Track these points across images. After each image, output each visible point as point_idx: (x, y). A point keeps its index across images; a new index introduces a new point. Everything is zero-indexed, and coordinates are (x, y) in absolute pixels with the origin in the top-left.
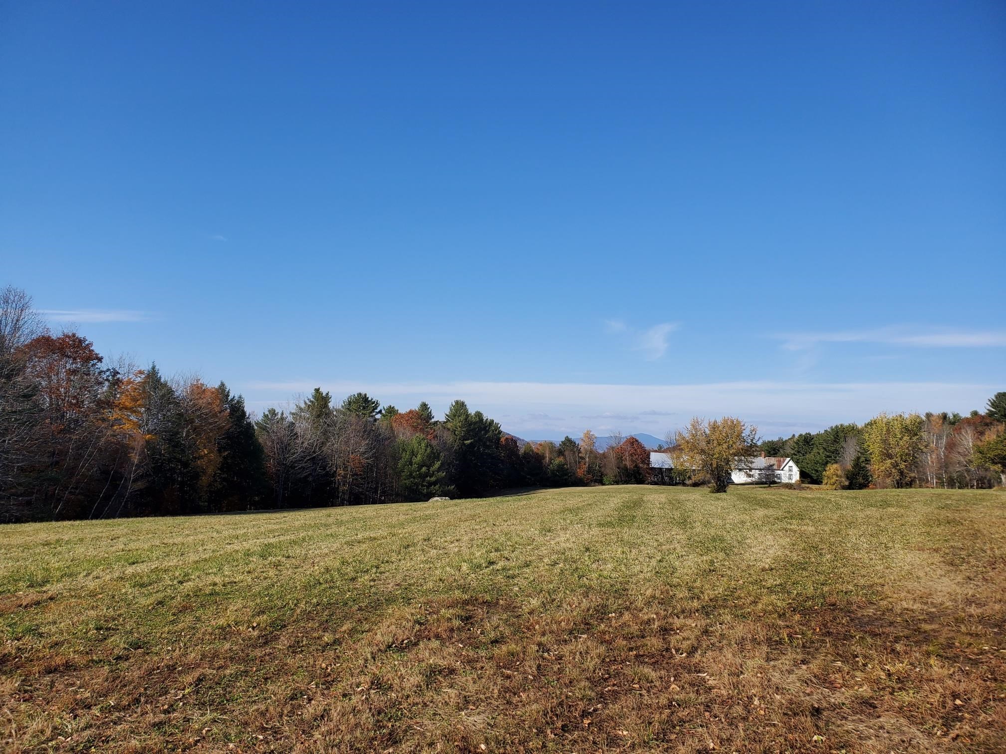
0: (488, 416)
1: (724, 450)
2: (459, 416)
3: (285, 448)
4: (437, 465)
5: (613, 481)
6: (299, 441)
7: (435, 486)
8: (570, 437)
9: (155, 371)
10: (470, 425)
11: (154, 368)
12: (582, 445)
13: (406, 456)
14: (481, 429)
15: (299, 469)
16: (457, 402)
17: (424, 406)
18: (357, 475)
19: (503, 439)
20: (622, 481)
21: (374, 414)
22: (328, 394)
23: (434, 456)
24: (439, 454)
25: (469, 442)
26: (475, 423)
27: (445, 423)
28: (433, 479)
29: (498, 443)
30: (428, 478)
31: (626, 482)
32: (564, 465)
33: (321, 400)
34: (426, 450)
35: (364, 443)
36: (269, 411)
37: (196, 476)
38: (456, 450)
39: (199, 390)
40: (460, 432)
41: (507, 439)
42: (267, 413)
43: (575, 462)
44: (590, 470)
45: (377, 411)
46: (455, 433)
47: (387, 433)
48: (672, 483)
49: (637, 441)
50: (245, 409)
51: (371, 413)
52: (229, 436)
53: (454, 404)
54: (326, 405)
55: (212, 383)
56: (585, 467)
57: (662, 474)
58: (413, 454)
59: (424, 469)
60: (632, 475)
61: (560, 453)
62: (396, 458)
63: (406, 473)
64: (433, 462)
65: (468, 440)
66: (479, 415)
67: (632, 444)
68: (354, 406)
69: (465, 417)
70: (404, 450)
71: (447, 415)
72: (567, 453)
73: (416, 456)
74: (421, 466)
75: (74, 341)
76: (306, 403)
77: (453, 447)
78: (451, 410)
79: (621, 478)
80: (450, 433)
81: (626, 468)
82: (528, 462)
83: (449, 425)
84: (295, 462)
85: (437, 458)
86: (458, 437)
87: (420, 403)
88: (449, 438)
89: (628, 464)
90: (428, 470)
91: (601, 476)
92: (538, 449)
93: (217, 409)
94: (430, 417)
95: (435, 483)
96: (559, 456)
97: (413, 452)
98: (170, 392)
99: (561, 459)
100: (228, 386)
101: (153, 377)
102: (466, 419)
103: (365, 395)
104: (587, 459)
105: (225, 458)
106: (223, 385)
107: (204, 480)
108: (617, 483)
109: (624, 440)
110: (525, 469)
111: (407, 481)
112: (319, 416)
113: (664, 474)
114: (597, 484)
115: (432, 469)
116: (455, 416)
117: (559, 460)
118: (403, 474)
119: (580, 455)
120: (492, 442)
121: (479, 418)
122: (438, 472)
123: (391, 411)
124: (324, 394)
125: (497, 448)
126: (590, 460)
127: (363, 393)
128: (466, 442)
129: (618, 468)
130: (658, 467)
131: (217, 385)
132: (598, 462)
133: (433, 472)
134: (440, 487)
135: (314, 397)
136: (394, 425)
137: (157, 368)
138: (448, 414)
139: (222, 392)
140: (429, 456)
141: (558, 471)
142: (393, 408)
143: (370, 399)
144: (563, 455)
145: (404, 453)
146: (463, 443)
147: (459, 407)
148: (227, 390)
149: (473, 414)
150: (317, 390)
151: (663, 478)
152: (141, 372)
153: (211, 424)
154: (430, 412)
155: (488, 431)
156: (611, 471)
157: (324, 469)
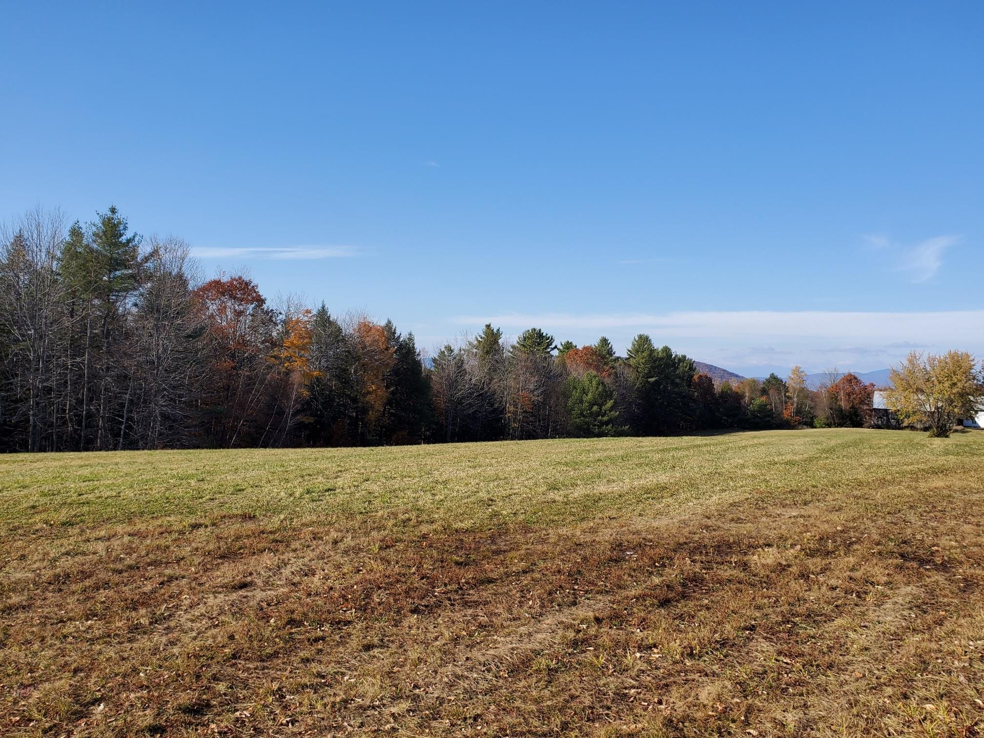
0: (678, 351)
1: (947, 389)
2: (643, 352)
3: (453, 384)
4: (610, 404)
5: (825, 424)
6: (467, 377)
7: (607, 425)
8: (776, 375)
9: (324, 310)
10: (655, 361)
11: (323, 307)
12: (790, 383)
13: (576, 394)
14: (667, 366)
15: (466, 405)
16: (640, 337)
17: (605, 341)
18: (527, 412)
19: (696, 377)
20: (835, 424)
21: (549, 350)
22: (498, 330)
23: (606, 395)
24: (612, 392)
25: (653, 380)
26: (662, 359)
27: (627, 359)
28: (605, 418)
29: (690, 381)
30: (600, 417)
31: (841, 425)
32: (766, 405)
33: (492, 338)
34: (597, 388)
35: (533, 380)
36: (446, 347)
37: (364, 411)
38: (638, 388)
39: (366, 328)
40: (644, 369)
41: (701, 376)
42: (443, 349)
43: (781, 402)
44: (798, 412)
45: (553, 346)
46: (637, 371)
47: (559, 370)
48: (898, 427)
49: (855, 378)
50: (416, 346)
51: (546, 349)
52: (396, 372)
53: (637, 339)
54: (496, 342)
55: (379, 321)
56: (792, 408)
57: (887, 416)
58: (584, 392)
59: (595, 408)
60: (848, 416)
61: (764, 392)
62: (566, 395)
63: (577, 411)
64: (606, 401)
65: (652, 377)
66: (667, 350)
67: (850, 381)
68: (529, 342)
69: (648, 353)
70: (574, 388)
71: (629, 351)
72: (771, 392)
73: (587, 395)
74: (592, 405)
75: (240, 283)
76: (477, 339)
77: (636, 385)
78: (634, 345)
79: (834, 420)
80: (631, 369)
81: (841, 410)
82: (726, 402)
83: (632, 362)
84: (463, 398)
85: (610, 396)
86: (641, 375)
87: (600, 338)
88: (630, 375)
89: (843, 404)
90: (600, 409)
91: (812, 418)
92: (739, 388)
93: (383, 347)
94: (610, 352)
95: (607, 423)
96: (762, 395)
97: (584, 389)
98: (339, 330)
99: (764, 399)
100: (395, 324)
101: (323, 317)
102: (650, 355)
103: (540, 330)
104: (795, 399)
105: (393, 393)
106: (389, 322)
107: (372, 415)
108: (829, 426)
109: (840, 378)
110: (721, 410)
111: (577, 420)
112: (488, 353)
113: (890, 416)
114: (805, 427)
115: (604, 408)
116: (638, 351)
117: (760, 400)
118: (573, 412)
119: (787, 394)
120: (683, 380)
121: (667, 354)
122: (610, 412)
123: (569, 346)
124: (495, 331)
125: (689, 386)
126: (798, 400)
127: (538, 328)
128: (650, 380)
129: (831, 409)
130: (883, 408)
131: (383, 323)
132: (808, 402)
133: (605, 411)
134: (612, 427)
135: (486, 333)
136: (568, 361)
137: (326, 307)
138: (630, 349)
139: (389, 331)
140: (601, 395)
141: (759, 411)
142: (571, 343)
143: (544, 335)
144: (768, 394)
145: (574, 391)
146: (647, 381)
147: (643, 342)
148: (394, 328)
149: (660, 349)
150: (488, 326)
151: (888, 420)
152: (308, 312)
153: (376, 360)
154: (611, 348)
155: (677, 368)
156: (822, 414)
157: (492, 405)
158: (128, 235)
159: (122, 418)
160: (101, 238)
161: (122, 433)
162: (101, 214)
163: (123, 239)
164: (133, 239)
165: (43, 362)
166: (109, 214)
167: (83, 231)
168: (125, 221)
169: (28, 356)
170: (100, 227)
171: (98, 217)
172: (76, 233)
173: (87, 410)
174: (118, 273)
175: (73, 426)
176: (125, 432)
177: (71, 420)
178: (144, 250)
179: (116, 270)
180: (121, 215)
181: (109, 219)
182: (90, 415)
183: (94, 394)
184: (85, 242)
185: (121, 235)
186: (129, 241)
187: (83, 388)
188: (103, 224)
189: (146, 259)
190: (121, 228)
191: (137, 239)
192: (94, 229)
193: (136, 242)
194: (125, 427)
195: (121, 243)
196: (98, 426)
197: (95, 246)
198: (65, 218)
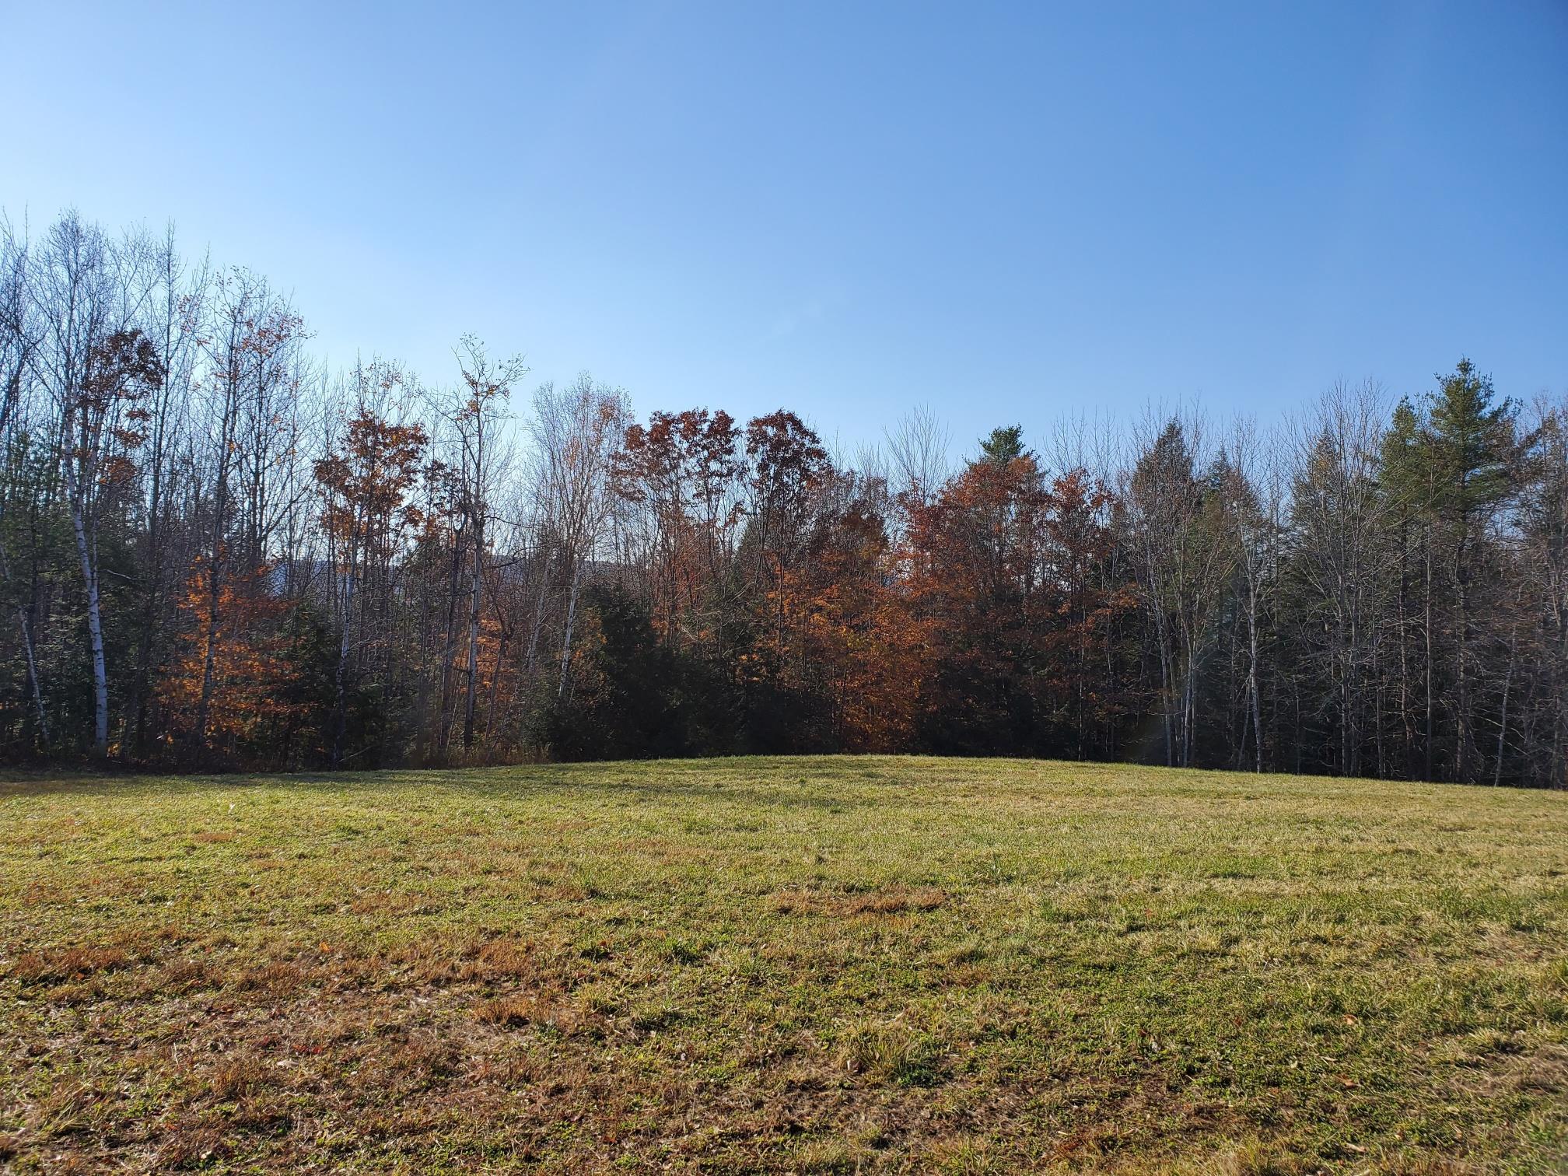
158: (1495, 403)
159: (1500, 722)
160: (1444, 416)
161: (1501, 747)
162: (1443, 377)
163: (1486, 412)
164: (1505, 409)
165: (1356, 627)
166: (1458, 374)
167: (1416, 412)
168: (1487, 381)
169: (1334, 616)
170: (1444, 399)
171: (1439, 383)
172: (1404, 415)
173: (1433, 705)
174: (1478, 471)
175: (1413, 731)
176: (1506, 748)
177: (1410, 720)
178: (1526, 424)
179: (1474, 467)
180: (1479, 372)
181: (1458, 383)
182: (1439, 713)
183: (1444, 680)
184: (1418, 428)
185: (1482, 407)
186: (1495, 415)
187: (1425, 668)
188: (1448, 392)
189: (1531, 440)
190: (1482, 392)
191: (1511, 408)
192: (1432, 403)
193: (1510, 413)
194: (1506, 737)
195: (1481, 418)
196: (1456, 733)
197: (1437, 433)
198: (1381, 392)
